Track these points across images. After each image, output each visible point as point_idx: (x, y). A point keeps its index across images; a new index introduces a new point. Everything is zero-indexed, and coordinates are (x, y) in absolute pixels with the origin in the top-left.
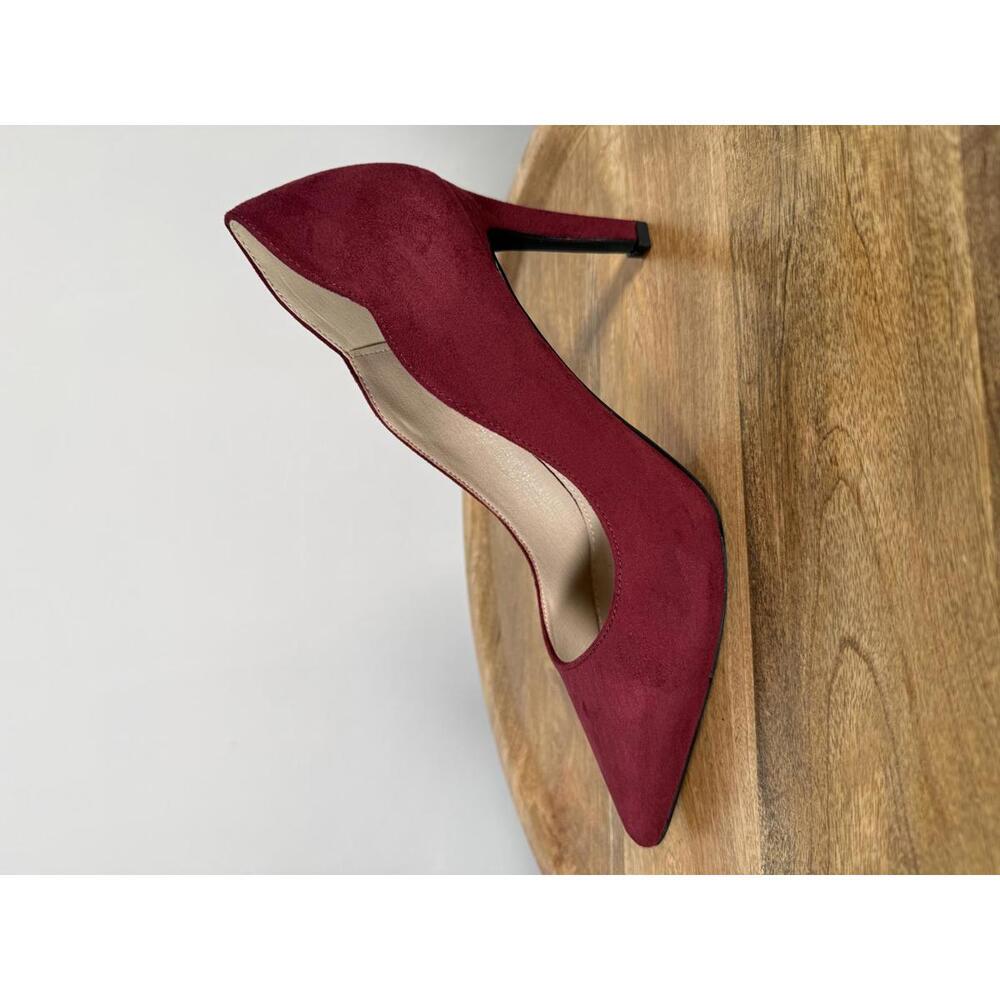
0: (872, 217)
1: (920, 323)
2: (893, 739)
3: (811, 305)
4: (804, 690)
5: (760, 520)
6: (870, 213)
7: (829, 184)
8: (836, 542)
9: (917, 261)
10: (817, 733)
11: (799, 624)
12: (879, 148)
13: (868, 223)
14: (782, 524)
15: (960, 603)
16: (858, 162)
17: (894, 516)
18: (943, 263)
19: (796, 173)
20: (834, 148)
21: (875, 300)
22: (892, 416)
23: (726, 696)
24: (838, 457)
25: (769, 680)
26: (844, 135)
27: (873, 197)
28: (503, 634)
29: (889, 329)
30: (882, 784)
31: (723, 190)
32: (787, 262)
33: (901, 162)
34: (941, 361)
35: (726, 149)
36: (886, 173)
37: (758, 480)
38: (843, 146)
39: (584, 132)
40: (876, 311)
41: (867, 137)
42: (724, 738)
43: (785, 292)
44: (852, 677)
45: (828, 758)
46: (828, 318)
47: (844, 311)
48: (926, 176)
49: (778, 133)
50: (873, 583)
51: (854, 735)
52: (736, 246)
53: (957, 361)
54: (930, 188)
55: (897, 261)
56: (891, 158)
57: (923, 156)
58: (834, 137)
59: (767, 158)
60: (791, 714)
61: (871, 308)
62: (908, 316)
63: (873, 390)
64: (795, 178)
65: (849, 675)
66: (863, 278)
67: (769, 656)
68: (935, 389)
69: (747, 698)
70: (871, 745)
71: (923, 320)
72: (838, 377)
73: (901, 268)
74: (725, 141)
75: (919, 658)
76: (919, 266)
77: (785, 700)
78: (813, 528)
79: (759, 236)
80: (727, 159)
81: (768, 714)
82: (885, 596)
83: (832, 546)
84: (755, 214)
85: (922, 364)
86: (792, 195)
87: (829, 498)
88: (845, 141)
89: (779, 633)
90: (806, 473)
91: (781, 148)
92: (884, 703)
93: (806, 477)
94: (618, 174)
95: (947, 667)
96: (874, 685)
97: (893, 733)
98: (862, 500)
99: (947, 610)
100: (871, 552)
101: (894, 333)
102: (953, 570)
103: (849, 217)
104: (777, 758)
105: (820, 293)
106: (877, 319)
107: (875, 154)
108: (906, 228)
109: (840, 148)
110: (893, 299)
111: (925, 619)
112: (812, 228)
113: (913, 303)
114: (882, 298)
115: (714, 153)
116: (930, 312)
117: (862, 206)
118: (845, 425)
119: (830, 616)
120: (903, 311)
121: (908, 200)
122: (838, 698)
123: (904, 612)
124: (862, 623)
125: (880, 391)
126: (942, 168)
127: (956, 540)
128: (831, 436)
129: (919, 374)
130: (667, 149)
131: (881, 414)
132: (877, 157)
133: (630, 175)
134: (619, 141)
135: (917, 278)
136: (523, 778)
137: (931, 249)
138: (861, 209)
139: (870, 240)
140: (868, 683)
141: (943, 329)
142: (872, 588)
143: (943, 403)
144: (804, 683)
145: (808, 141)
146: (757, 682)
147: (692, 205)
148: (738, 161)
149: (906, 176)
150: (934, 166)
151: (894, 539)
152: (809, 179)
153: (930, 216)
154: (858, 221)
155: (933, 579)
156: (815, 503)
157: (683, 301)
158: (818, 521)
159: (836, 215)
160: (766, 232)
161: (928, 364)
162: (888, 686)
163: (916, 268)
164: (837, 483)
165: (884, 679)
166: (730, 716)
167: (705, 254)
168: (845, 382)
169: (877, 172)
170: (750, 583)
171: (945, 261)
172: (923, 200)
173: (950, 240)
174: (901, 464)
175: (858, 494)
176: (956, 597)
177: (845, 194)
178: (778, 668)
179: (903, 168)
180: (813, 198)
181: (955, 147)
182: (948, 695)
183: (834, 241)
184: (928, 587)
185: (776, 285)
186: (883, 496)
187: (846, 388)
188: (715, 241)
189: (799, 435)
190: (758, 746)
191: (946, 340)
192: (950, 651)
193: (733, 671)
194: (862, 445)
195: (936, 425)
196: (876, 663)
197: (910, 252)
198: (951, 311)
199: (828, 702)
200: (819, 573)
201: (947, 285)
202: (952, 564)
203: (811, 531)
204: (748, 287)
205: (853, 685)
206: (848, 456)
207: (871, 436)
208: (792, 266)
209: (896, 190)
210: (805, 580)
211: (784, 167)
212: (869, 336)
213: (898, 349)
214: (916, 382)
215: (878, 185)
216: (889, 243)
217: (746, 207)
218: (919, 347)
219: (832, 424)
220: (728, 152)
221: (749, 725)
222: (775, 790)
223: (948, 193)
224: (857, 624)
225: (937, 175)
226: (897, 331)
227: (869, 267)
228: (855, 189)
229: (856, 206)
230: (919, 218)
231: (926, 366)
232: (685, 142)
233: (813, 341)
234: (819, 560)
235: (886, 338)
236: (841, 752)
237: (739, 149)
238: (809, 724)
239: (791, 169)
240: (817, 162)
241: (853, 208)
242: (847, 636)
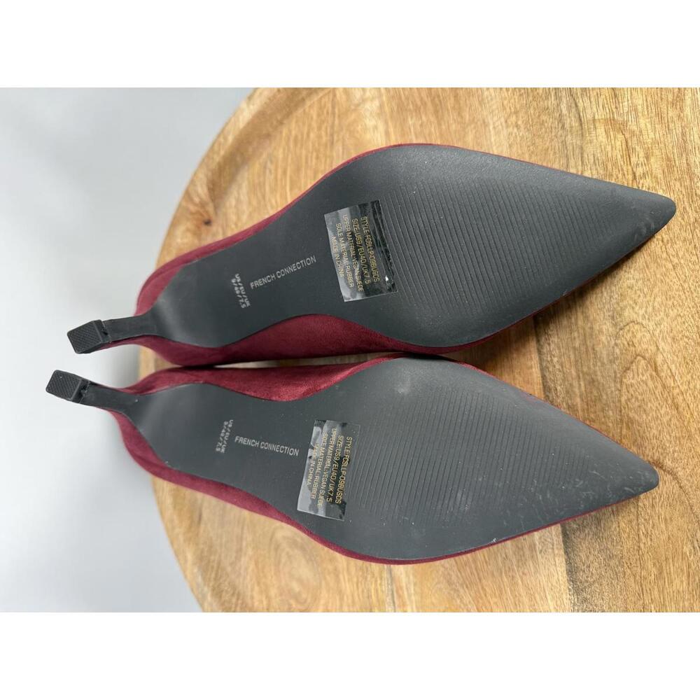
5: (559, 388)
7: (615, 164)
8: (637, 398)
10: (627, 531)
12: (660, 149)
14: (583, 389)
16: (642, 155)
17: (689, 377)
19: (582, 154)
20: (618, 143)
21: (663, 241)
22: (682, 315)
24: (635, 341)
26: (627, 136)
27: (656, 178)
29: (675, 260)
30: (690, 553)
33: (680, 160)
35: (508, 127)
36: (667, 165)
37: (555, 360)
38: (627, 142)
40: (664, 249)
42: (527, 552)
45: (639, 547)
50: (673, 422)
51: (663, 526)
56: (671, 156)
58: (617, 136)
59: (552, 140)
61: (659, 246)
62: (690, 253)
63: (664, 298)
64: (582, 157)
70: (679, 529)
72: (632, 289)
73: (684, 223)
74: (506, 122)
78: (613, 389)
80: (510, 134)
81: (575, 526)
82: (684, 429)
83: (633, 400)
87: (628, 369)
88: (629, 140)
90: (605, 353)
91: (566, 136)
92: (689, 499)
93: (605, 356)
94: (376, 127)
96: (678, 489)
98: (659, 369)
100: (670, 402)
101: (680, 263)
104: (588, 557)
106: (665, 254)
107: (657, 152)
108: (686, 200)
109: (624, 143)
110: (678, 242)
113: (696, 245)
114: (669, 240)
115: (494, 128)
117: (647, 182)
118: (640, 320)
120: (687, 250)
121: (688, 183)
122: (647, 503)
124: (665, 450)
125: (670, 299)
128: (628, 327)
131: (672, 313)
133: (391, 130)
134: (377, 103)
140: (673, 488)
142: (672, 425)
148: (521, 137)
149: (684, 168)
151: (690, 392)
152: (596, 159)
156: (615, 372)
158: (619, 386)
164: (636, 358)
165: (688, 483)
168: (638, 292)
169: (659, 163)
174: (693, 344)
175: (655, 364)
177: (630, 173)
179: (681, 164)
180: (601, 172)
186: (678, 365)
187: (639, 296)
189: (596, 327)
190: (566, 552)
194: (657, 333)
196: (680, 474)
199: (637, 507)
200: (621, 420)
203: (612, 392)
205: (660, 491)
206: (645, 340)
207: (665, 326)
209: (676, 175)
210: (608, 426)
211: (570, 148)
212: (658, 264)
213: (684, 273)
215: (661, 171)
219: (628, 320)
220: (510, 129)
221: (555, 538)
222: (587, 581)
224: (660, 450)
226: (682, 261)
229: (641, 182)
230: (696, 194)
234: (621, 411)
235: (673, 266)
236: (651, 540)
237: (522, 129)
238: (619, 526)
239: (577, 151)
240: (603, 150)
241: (639, 183)
242: (651, 460)
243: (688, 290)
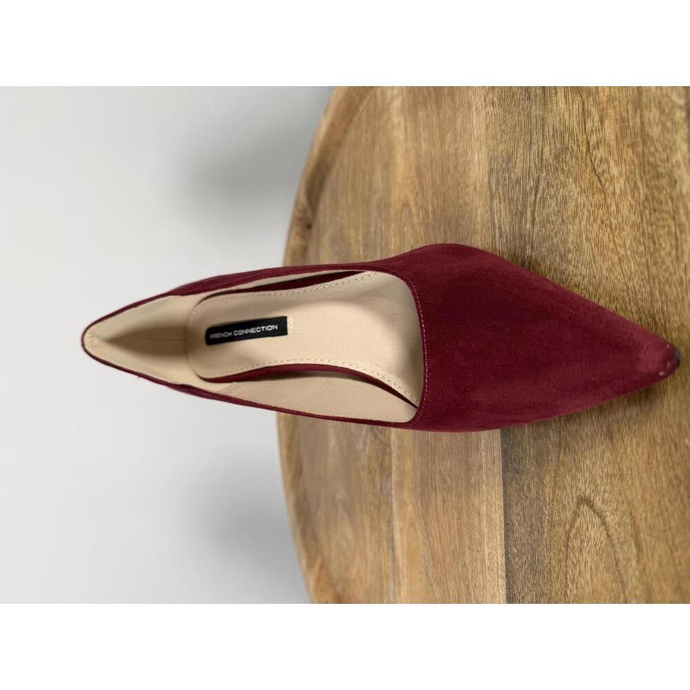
0: (608, 162)
1: (649, 247)
2: (622, 582)
3: (556, 230)
4: (546, 535)
6: (607, 159)
7: (572, 133)
9: (646, 198)
10: (557, 570)
11: (543, 483)
12: (615, 108)
13: (604, 166)
15: (682, 478)
16: (597, 118)
18: (670, 201)
19: (543, 126)
20: (576, 107)
21: (611, 228)
23: (481, 533)
25: (517, 524)
26: (584, 96)
27: (609, 146)
28: (305, 468)
29: (622, 252)
31: (483, 137)
32: (536, 195)
33: (633, 119)
34: (667, 280)
35: (486, 106)
36: (621, 127)
38: (583, 105)
39: (373, 92)
40: (611, 237)
41: (604, 99)
42: (479, 566)
43: (534, 219)
44: (588, 530)
45: (566, 592)
46: (570, 240)
47: (584, 236)
48: (655, 131)
49: (529, 94)
50: (606, 455)
51: (588, 576)
52: (493, 181)
53: (681, 279)
54: (658, 141)
55: (630, 197)
56: (625, 115)
57: (652, 114)
58: (576, 98)
59: (519, 114)
60: (534, 553)
61: (607, 234)
62: (639, 241)
63: (608, 299)
64: (543, 130)
65: (585, 526)
66: (600, 211)
67: (517, 505)
68: (662, 302)
69: (498, 537)
70: (603, 585)
71: (652, 245)
72: (578, 288)
73: (633, 202)
74: (485, 100)
75: (646, 519)
76: (649, 203)
77: (530, 541)
79: (512, 174)
80: (487, 114)
81: (515, 551)
82: (617, 466)
84: (510, 157)
85: (651, 281)
86: (541, 143)
88: (586, 101)
89: (525, 488)
91: (531, 107)
92: (615, 552)
94: (399, 124)
95: (670, 528)
96: (606, 537)
97: (622, 577)
99: (670, 481)
101: (627, 255)
102: (677, 450)
103: (589, 161)
104: (523, 587)
105: (563, 221)
106: (612, 243)
107: (611, 112)
108: (637, 171)
109: (581, 106)
110: (626, 228)
111: (652, 487)
112: (557, 169)
113: (643, 232)
114: (616, 226)
115: (476, 109)
116: (658, 239)
117: (600, 153)
119: (569, 479)
120: (635, 238)
121: (640, 149)
122: (576, 545)
123: (633, 481)
124: (596, 486)
125: (614, 301)
126: (669, 124)
127: (680, 425)
129: (648, 289)
130: (439, 107)
132: (613, 114)
133: (408, 125)
134: (400, 100)
135: (647, 212)
136: (318, 581)
137: (660, 189)
138: (599, 156)
139: (606, 180)
140: (601, 535)
141: (670, 254)
142: (605, 459)
143: (669, 313)
144: (546, 530)
145: (554, 101)
146: (506, 524)
147: (458, 148)
148: (496, 116)
149: (638, 129)
150: (662, 122)
152: (555, 131)
153: (659, 162)
154: (596, 164)
155: (659, 456)
157: (450, 222)
159: (578, 159)
160: (518, 171)
161: (656, 281)
162: (618, 539)
163: (646, 204)
165: (615, 533)
166: (484, 550)
167: (468, 186)
169: (612, 126)
170: (502, 446)
171: (672, 199)
172: (652, 149)
173: (676, 182)
176: (679, 472)
177: (585, 143)
178: (525, 516)
179: (635, 124)
180: (558, 145)
181: (681, 108)
182: (672, 551)
183: (575, 180)
184: (655, 462)
185: (526, 213)
188: (476, 177)
190: (507, 576)
191: (672, 262)
192: (673, 516)
193: (487, 514)
195: (663, 331)
196: (608, 519)
197: (641, 191)
198: (677, 239)
199: (567, 546)
200: (560, 443)
201: (674, 218)
202: (676, 446)
204: (503, 214)
205: (588, 535)
208: (540, 199)
209: (629, 140)
210: (548, 448)
211: (534, 121)
212: (605, 257)
213: (630, 268)
214: (645, 295)
215: (614, 137)
216: (622, 183)
217: (502, 151)
218: (648, 267)
220: (488, 108)
221: (499, 558)
223: (674, 144)
224: (592, 486)
225: (665, 129)
226: (629, 253)
227: (606, 202)
228: (593, 139)
229: (594, 153)
230: (648, 162)
231: (654, 282)
232: (453, 101)
233: (557, 258)
235: (619, 259)
236: (577, 588)
237: (497, 106)
238: (550, 563)
239: (540, 123)
240: (562, 117)
241: (592, 154)
242: (583, 495)
243: (633, 289)
